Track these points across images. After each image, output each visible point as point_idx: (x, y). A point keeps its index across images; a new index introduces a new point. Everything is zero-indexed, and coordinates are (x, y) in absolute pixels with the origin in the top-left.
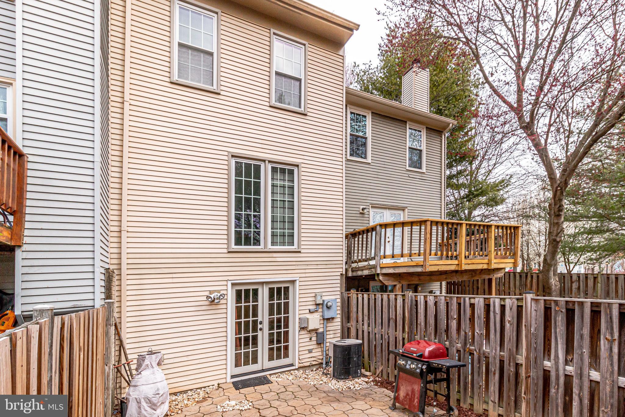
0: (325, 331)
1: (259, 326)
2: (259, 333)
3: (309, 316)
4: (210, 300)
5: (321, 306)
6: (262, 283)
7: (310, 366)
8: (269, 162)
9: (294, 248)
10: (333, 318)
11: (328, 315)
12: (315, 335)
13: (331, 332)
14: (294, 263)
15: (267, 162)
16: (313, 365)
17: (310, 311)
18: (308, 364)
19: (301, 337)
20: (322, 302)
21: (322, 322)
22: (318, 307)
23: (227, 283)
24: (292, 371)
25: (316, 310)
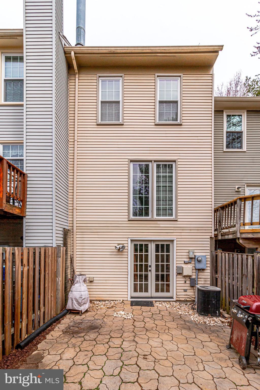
0: (197, 278)
1: (149, 269)
2: (149, 273)
3: (184, 266)
4: (117, 249)
5: (194, 260)
6: (151, 241)
7: (184, 301)
8: (155, 161)
9: (173, 217)
10: (203, 270)
11: (199, 266)
12: (189, 280)
13: (202, 280)
14: (173, 228)
15: (153, 162)
16: (187, 301)
17: (184, 262)
18: (183, 299)
19: (178, 279)
20: (194, 257)
21: (194, 271)
22: (191, 260)
23: (128, 239)
24: (171, 302)
25: (189, 262)
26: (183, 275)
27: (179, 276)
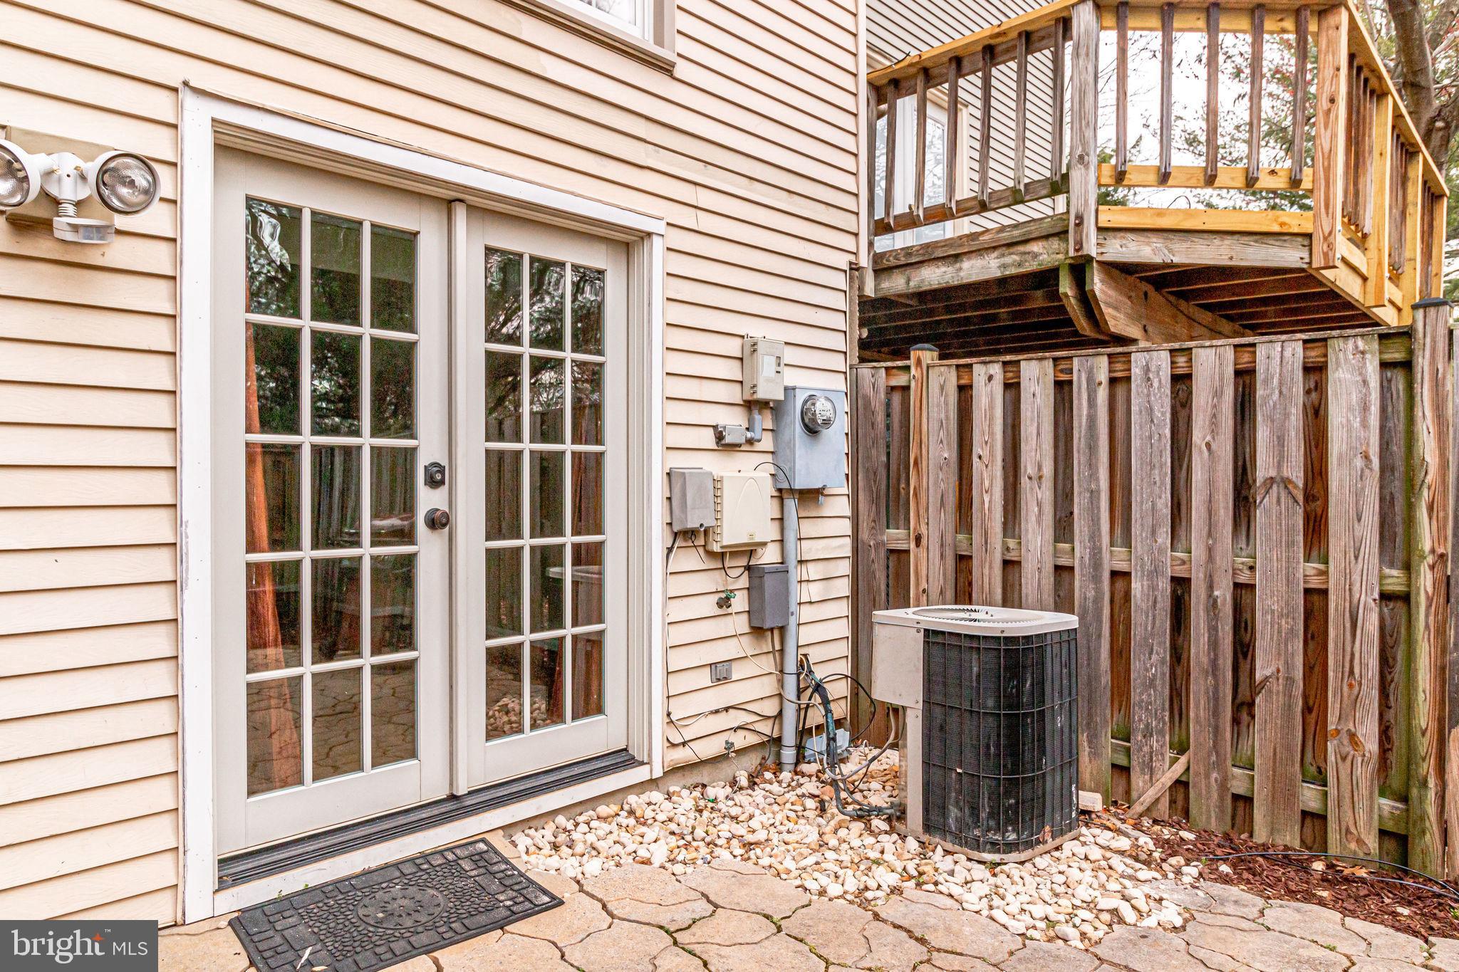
0: (787, 564)
1: (427, 500)
2: (428, 549)
5: (769, 421)
6: (444, 197)
9: (638, 33)
10: (817, 496)
11: (808, 470)
12: (744, 582)
13: (812, 573)
14: (640, 130)
17: (720, 437)
18: (713, 749)
20: (778, 396)
22: (756, 419)
24: (632, 799)
25: (745, 434)
26: (716, 548)
27: (685, 559)
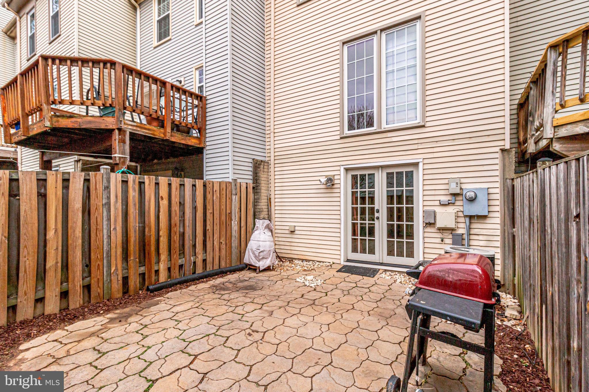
0: (467, 234)
3: (439, 210)
5: (460, 198)
6: (378, 167)
9: (417, 121)
10: (482, 217)
11: (473, 210)
14: (416, 141)
17: (440, 203)
19: (426, 234)
20: (458, 192)
21: (461, 219)
22: (453, 198)
25: (450, 202)
26: (436, 227)
27: (429, 229)
